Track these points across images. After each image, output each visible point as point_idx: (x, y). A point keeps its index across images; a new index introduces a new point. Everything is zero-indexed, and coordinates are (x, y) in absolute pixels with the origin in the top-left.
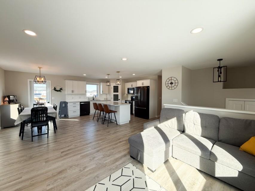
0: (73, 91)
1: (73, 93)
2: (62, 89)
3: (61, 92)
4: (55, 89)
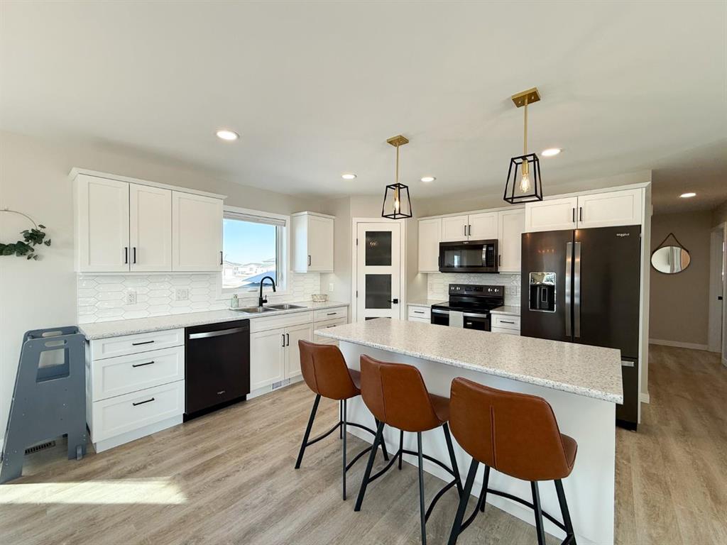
0: (131, 255)
1: (135, 268)
2: (48, 243)
3: (35, 257)
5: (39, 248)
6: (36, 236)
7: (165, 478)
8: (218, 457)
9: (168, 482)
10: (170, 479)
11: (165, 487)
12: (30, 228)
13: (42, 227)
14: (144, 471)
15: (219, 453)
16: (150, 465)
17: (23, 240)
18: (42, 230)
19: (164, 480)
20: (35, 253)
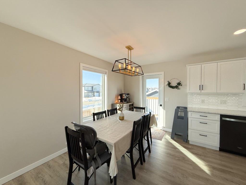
1: (202, 91)
2: (181, 85)
3: (179, 89)
4: (169, 84)
5: (180, 87)
6: (179, 84)
7: (206, 163)
8: (231, 172)
9: (206, 165)
10: (207, 164)
11: (204, 165)
12: (178, 82)
13: (180, 81)
14: (200, 156)
15: (232, 171)
16: (202, 156)
17: (177, 85)
18: (180, 82)
19: (205, 163)
20: (179, 88)
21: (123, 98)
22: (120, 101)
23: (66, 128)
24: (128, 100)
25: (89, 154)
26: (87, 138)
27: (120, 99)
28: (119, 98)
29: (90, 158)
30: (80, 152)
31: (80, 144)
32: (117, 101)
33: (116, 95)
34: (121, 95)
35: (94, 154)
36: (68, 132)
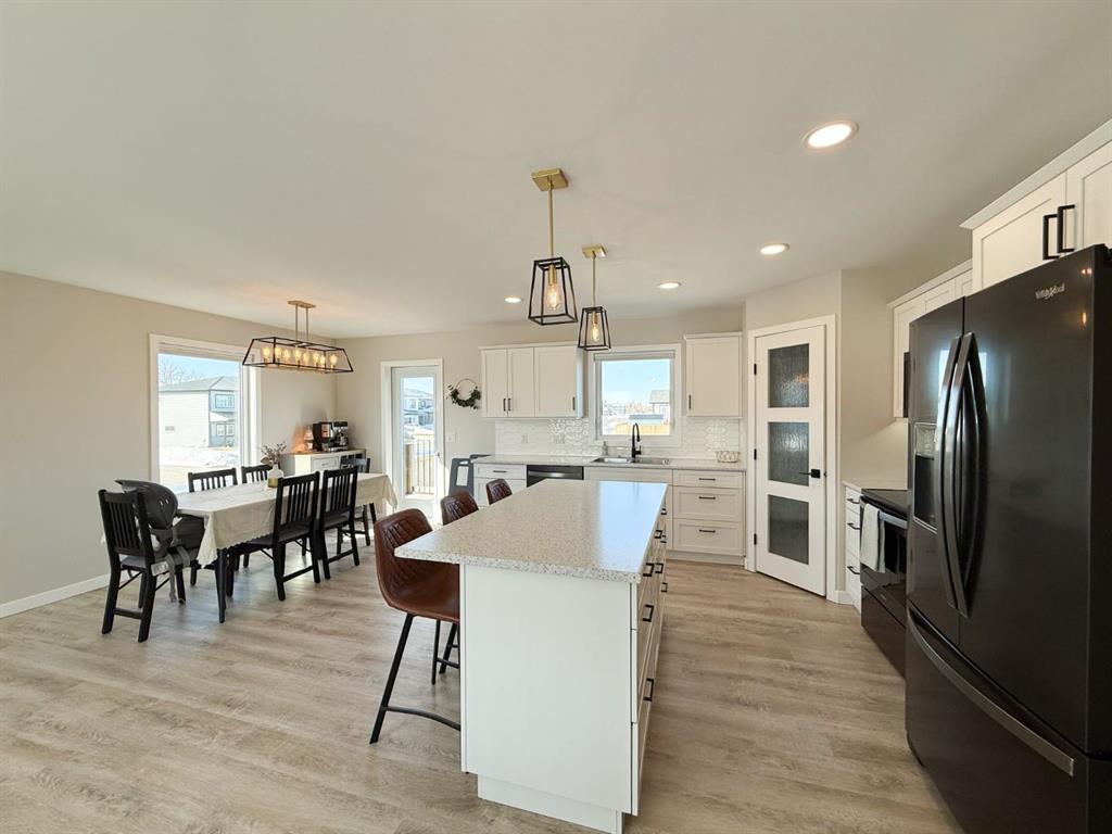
0: (507, 404)
1: (511, 414)
2: (479, 396)
3: (475, 407)
4: (455, 394)
5: (476, 401)
6: (476, 394)
12: (474, 388)
13: (478, 387)
17: (472, 397)
18: (478, 390)
20: (475, 405)
21: (325, 435)
22: (311, 446)
23: (102, 493)
24: (342, 441)
25: (158, 539)
26: (153, 510)
27: (312, 438)
28: (310, 435)
29: (161, 547)
30: (137, 537)
31: (137, 521)
32: (301, 447)
33: (298, 428)
34: (317, 429)
35: (170, 539)
36: (107, 500)
